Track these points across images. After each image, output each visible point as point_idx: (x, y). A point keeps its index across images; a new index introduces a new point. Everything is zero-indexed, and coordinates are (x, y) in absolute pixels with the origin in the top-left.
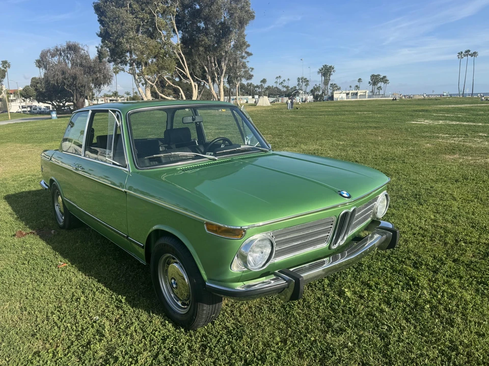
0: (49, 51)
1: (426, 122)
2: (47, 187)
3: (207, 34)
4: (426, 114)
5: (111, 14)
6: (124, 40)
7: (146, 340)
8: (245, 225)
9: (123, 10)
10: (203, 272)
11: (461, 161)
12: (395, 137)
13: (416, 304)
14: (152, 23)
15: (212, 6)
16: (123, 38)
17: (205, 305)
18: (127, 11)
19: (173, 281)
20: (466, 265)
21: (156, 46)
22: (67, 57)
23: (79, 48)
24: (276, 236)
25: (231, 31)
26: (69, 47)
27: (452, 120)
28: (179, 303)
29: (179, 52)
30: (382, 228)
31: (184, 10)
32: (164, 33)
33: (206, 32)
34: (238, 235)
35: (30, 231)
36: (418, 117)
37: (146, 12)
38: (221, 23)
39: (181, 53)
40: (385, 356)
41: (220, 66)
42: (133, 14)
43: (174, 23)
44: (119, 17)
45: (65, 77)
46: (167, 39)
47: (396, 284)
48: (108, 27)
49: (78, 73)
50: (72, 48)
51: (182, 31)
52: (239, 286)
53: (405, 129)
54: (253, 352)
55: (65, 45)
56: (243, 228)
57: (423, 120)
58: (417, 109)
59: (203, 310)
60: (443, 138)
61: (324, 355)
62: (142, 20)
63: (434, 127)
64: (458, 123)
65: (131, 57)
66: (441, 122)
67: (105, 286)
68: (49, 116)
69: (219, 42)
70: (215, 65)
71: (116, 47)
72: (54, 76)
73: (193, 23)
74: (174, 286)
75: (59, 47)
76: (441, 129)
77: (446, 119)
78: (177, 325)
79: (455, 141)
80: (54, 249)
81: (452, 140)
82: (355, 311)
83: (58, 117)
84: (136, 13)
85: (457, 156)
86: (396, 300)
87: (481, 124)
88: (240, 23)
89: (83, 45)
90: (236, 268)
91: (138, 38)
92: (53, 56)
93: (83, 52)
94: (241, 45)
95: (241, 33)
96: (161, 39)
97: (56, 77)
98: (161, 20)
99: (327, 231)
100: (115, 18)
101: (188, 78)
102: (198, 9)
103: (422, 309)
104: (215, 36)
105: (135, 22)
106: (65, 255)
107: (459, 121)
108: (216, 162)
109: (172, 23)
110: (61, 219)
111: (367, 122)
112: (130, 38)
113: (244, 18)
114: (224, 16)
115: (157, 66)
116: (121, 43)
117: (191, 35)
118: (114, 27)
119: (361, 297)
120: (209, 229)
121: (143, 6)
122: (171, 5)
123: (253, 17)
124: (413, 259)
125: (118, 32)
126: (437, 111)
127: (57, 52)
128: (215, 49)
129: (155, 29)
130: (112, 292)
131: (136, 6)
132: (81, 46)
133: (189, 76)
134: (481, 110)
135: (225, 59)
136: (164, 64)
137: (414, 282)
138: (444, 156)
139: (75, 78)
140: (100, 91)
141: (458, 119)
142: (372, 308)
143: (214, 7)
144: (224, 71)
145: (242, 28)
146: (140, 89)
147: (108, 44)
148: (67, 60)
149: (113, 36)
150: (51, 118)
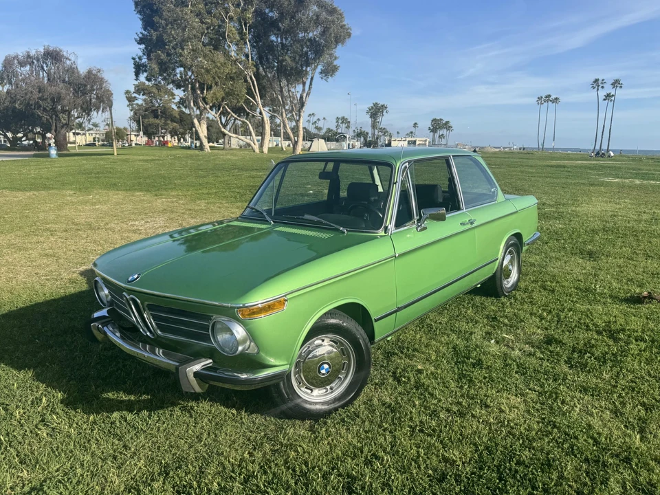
0: (16, 57)
14: (221, 31)
21: (225, 64)
22: (42, 68)
23: (63, 56)
26: (48, 54)
29: (250, 74)
32: (235, 46)
37: (214, 17)
39: (252, 75)
42: (198, 17)
43: (248, 33)
44: (182, 19)
45: (43, 96)
46: (238, 55)
49: (63, 91)
50: (53, 56)
55: (42, 50)
62: (208, 26)
72: (26, 94)
75: (33, 53)
89: (69, 52)
92: (22, 64)
93: (68, 62)
98: (233, 28)
101: (260, 110)
115: (224, 91)
118: (173, 32)
121: (212, 7)
122: (244, 9)
123: (349, 35)
127: (28, 60)
129: (224, 39)
132: (65, 53)
133: (259, 106)
139: (56, 99)
140: (89, 120)
146: (196, 121)
147: (160, 56)
148: (41, 73)
149: (169, 46)
150: (48, 156)
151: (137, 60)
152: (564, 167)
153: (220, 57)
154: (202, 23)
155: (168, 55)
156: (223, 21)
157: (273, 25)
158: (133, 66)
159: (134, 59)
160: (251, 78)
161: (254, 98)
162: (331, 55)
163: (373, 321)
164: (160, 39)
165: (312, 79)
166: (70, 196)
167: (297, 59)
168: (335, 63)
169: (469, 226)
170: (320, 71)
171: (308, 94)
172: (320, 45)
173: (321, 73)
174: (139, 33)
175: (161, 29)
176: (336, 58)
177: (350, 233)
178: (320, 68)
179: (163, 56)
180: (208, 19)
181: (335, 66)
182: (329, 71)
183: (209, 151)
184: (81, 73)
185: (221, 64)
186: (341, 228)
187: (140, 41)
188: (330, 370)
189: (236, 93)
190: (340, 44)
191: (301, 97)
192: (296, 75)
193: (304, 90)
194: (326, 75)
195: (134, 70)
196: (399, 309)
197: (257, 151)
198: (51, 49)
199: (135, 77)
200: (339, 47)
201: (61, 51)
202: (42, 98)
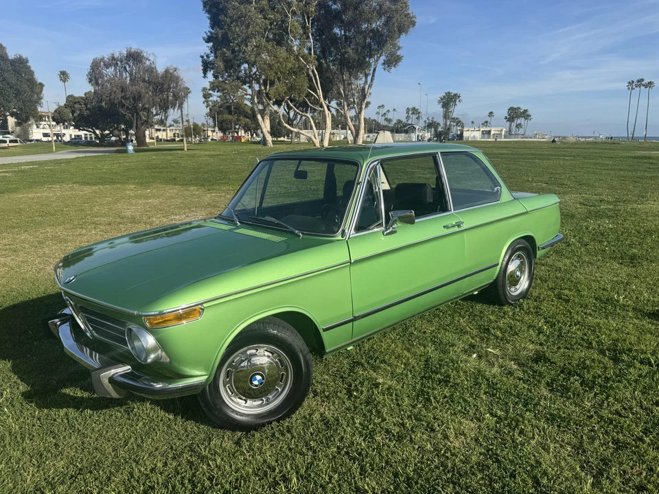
0: (102, 59)
14: (284, 26)
21: (287, 59)
22: (125, 68)
23: (143, 56)
26: (130, 55)
29: (312, 68)
37: (277, 12)
39: (314, 69)
43: (310, 27)
44: (245, 16)
45: (125, 95)
49: (143, 90)
50: (135, 57)
55: (125, 52)
62: (271, 21)
72: (110, 94)
75: (116, 55)
89: (149, 53)
92: (107, 66)
93: (148, 62)
97: (113, 96)
100: (239, 18)
101: (322, 104)
105: (263, 24)
109: (307, 28)
113: (404, 25)
115: (286, 86)
118: (237, 29)
121: (273, 3)
123: (414, 24)
127: (113, 62)
131: (265, 3)
132: (145, 54)
133: (321, 99)
136: (295, 83)
139: (137, 98)
144: (368, 95)
146: (259, 117)
147: (225, 53)
148: (124, 74)
149: (234, 42)
150: (126, 151)
151: (205, 57)
152: (650, 158)
153: (282, 52)
154: (265, 18)
155: (233, 51)
156: (287, 16)
157: (336, 17)
158: (201, 64)
159: (202, 57)
160: (313, 71)
161: (316, 93)
162: (394, 45)
163: (321, 331)
164: (225, 36)
165: (374, 70)
166: (131, 190)
167: (359, 50)
168: (399, 53)
169: (456, 229)
170: (383, 62)
171: (370, 86)
172: (382, 35)
173: (384, 64)
174: (207, 32)
175: (226, 27)
176: (399, 48)
177: (305, 236)
178: (383, 58)
179: (228, 54)
180: (271, 15)
181: (398, 56)
182: (392, 61)
183: (272, 146)
184: (159, 72)
185: (283, 59)
186: (296, 232)
187: (208, 40)
188: (264, 381)
189: (298, 87)
190: (404, 34)
191: (363, 89)
192: (359, 66)
193: (366, 82)
194: (389, 66)
195: (202, 68)
196: (355, 319)
197: (318, 145)
198: (133, 50)
199: (203, 75)
200: (403, 36)
201: (142, 52)
202: (124, 98)
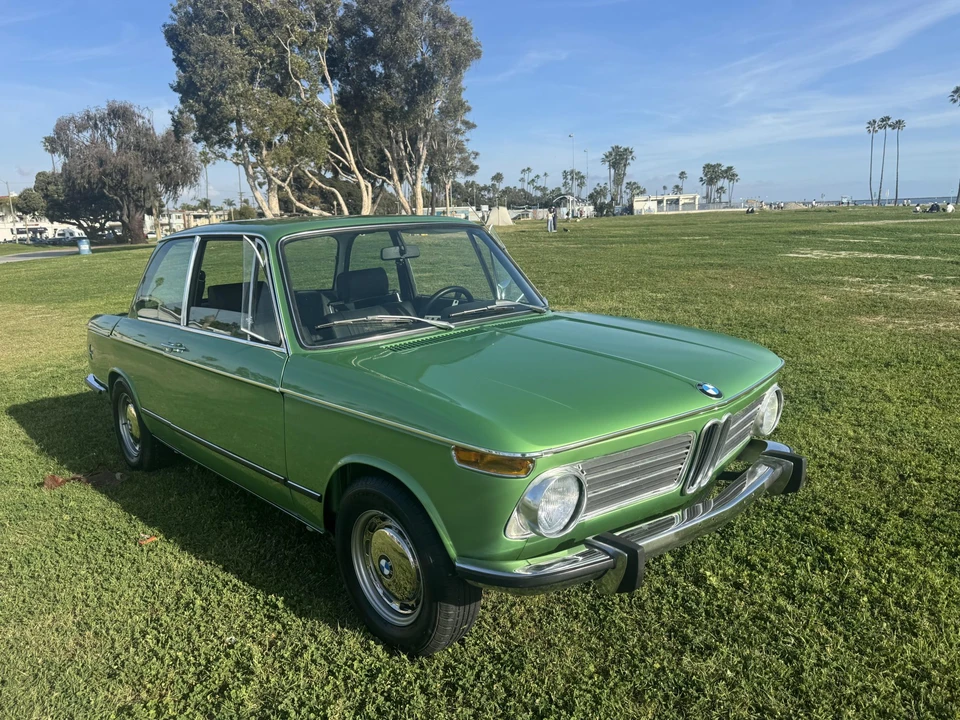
0: (72, 119)
1: (816, 254)
2: (103, 389)
3: (388, 87)
4: (814, 238)
5: (201, 47)
6: (227, 97)
7: (336, 678)
8: (532, 450)
9: (223, 39)
10: (448, 543)
11: (890, 326)
12: (762, 284)
13: (843, 596)
14: (282, 64)
15: (398, 33)
16: (224, 94)
17: (452, 607)
18: (231, 41)
19: (383, 562)
20: (925, 521)
21: (289, 110)
22: (109, 131)
23: (133, 113)
24: (589, 471)
25: (436, 81)
26: (113, 111)
27: (865, 251)
28: (396, 606)
29: (335, 122)
30: (773, 454)
31: (342, 40)
32: (304, 84)
33: (387, 82)
34: (519, 470)
35: (72, 475)
36: (799, 244)
37: (268, 45)
38: (416, 65)
39: (339, 123)
40: (796, 692)
41: (416, 150)
42: (242, 47)
43: (325, 64)
44: (215, 52)
45: (104, 171)
46: (311, 96)
47: (800, 559)
48: (194, 72)
49: (132, 163)
50: (120, 114)
51: (340, 80)
52: (520, 568)
53: (779, 268)
54: (547, 693)
55: (104, 108)
56: (527, 455)
57: (808, 250)
58: (795, 229)
59: (448, 616)
60: (852, 285)
61: (683, 695)
62: (261, 58)
63: (834, 264)
64: (875, 255)
65: (238, 131)
66: (843, 254)
67: (239, 578)
68: (76, 249)
69: (412, 102)
70: (406, 147)
71: (211, 111)
72: (82, 170)
73: (362, 64)
74: (387, 572)
75: (93, 112)
76: (846, 267)
77: (852, 247)
78: (391, 648)
79: (876, 289)
80: (127, 508)
81: (869, 288)
82: (729, 611)
83: (93, 251)
84: (248, 45)
85: (880, 318)
86: (803, 589)
87: (918, 257)
88: (453, 65)
89: (141, 108)
90: (515, 532)
91: (253, 95)
92: (81, 128)
93: (141, 121)
94: (454, 109)
95: (455, 85)
96: (299, 96)
97: (87, 172)
98: (300, 59)
99: (678, 460)
100: (207, 55)
101: (353, 172)
102: (371, 39)
103: (855, 604)
104: (405, 90)
105: (246, 63)
106: (150, 520)
107: (877, 252)
108: (452, 333)
109: (321, 66)
110: (134, 450)
111: (703, 256)
112: (238, 95)
113: (460, 57)
114: (422, 52)
115: (292, 149)
116: (221, 103)
117: (358, 89)
118: (206, 72)
119: (738, 586)
120: (461, 461)
121: (264, 31)
122: (318, 30)
123: (478, 54)
124: (825, 514)
125: (215, 83)
126: (833, 233)
127: (89, 122)
128: (405, 116)
129: (286, 76)
130: (254, 590)
131: (248, 32)
132: (136, 111)
133: (354, 167)
134: (915, 231)
135: (425, 136)
136: (305, 144)
137: (832, 555)
138: (858, 318)
139: (124, 173)
140: (175, 200)
141: (876, 248)
142: (761, 605)
143: (402, 35)
144: (424, 157)
145: (456, 75)
146: (257, 194)
147: (193, 106)
148: (108, 138)
149: (203, 91)
150: (79, 253)
151: (177, 113)
154: (250, 55)
168: (461, 96)
170: (438, 110)
173: (439, 113)
175: (190, 70)
176: (462, 90)
184: (157, 134)
198: (117, 105)
201: (131, 106)
202: (104, 173)
